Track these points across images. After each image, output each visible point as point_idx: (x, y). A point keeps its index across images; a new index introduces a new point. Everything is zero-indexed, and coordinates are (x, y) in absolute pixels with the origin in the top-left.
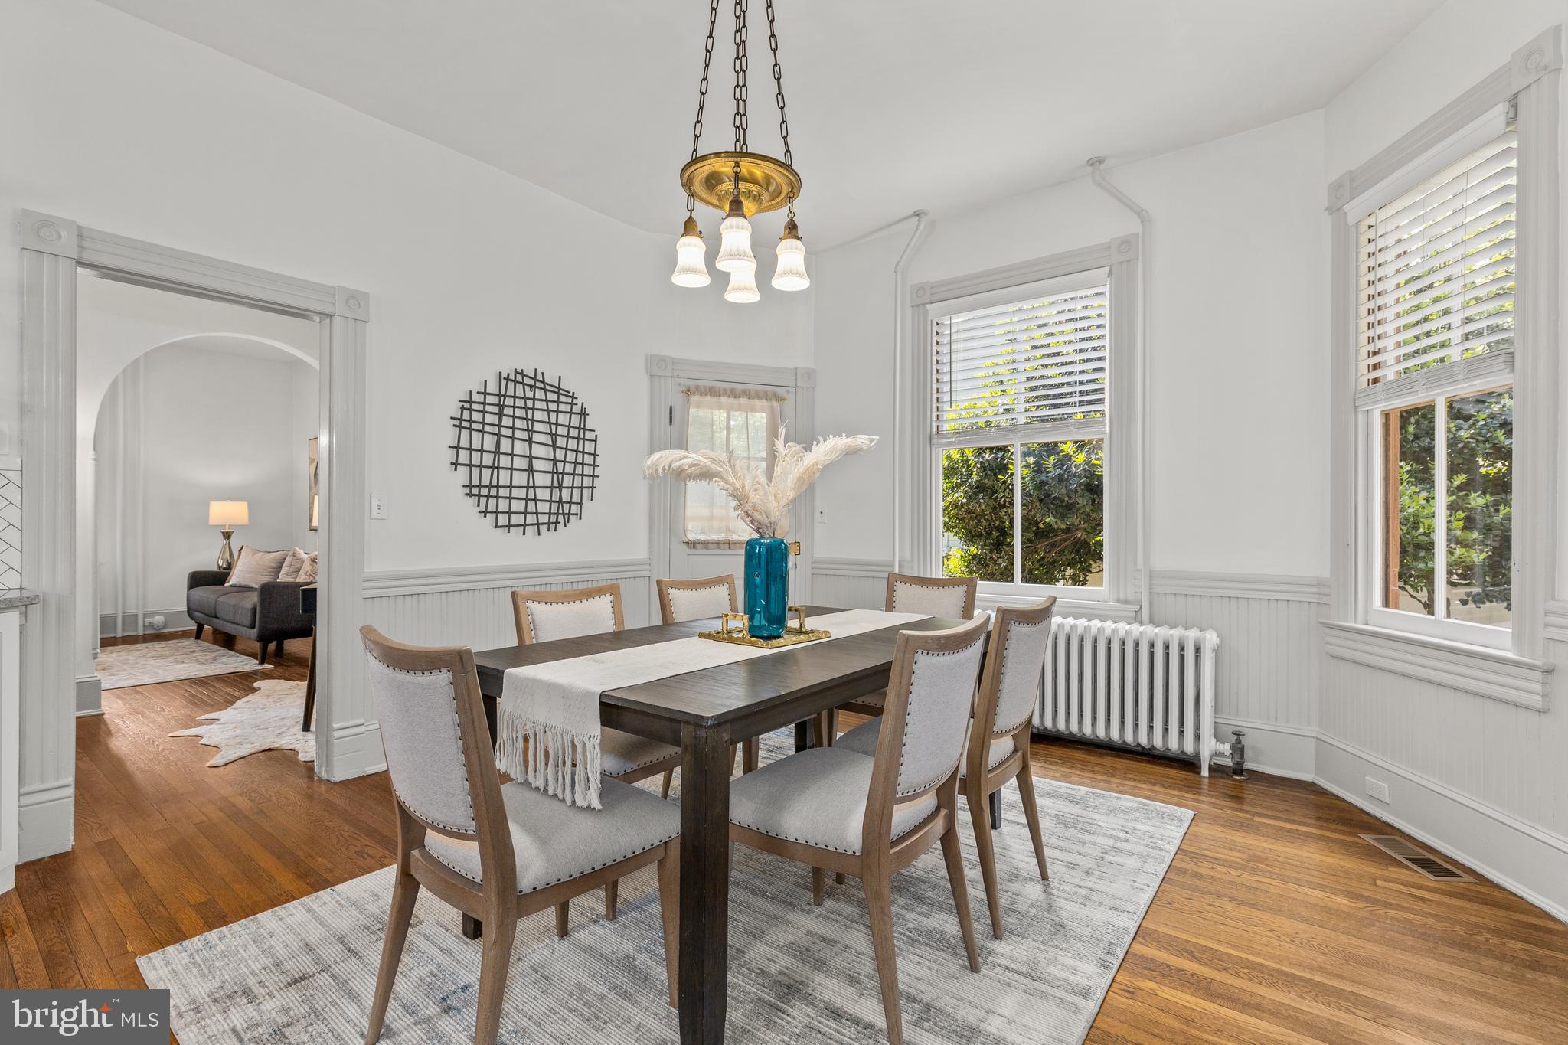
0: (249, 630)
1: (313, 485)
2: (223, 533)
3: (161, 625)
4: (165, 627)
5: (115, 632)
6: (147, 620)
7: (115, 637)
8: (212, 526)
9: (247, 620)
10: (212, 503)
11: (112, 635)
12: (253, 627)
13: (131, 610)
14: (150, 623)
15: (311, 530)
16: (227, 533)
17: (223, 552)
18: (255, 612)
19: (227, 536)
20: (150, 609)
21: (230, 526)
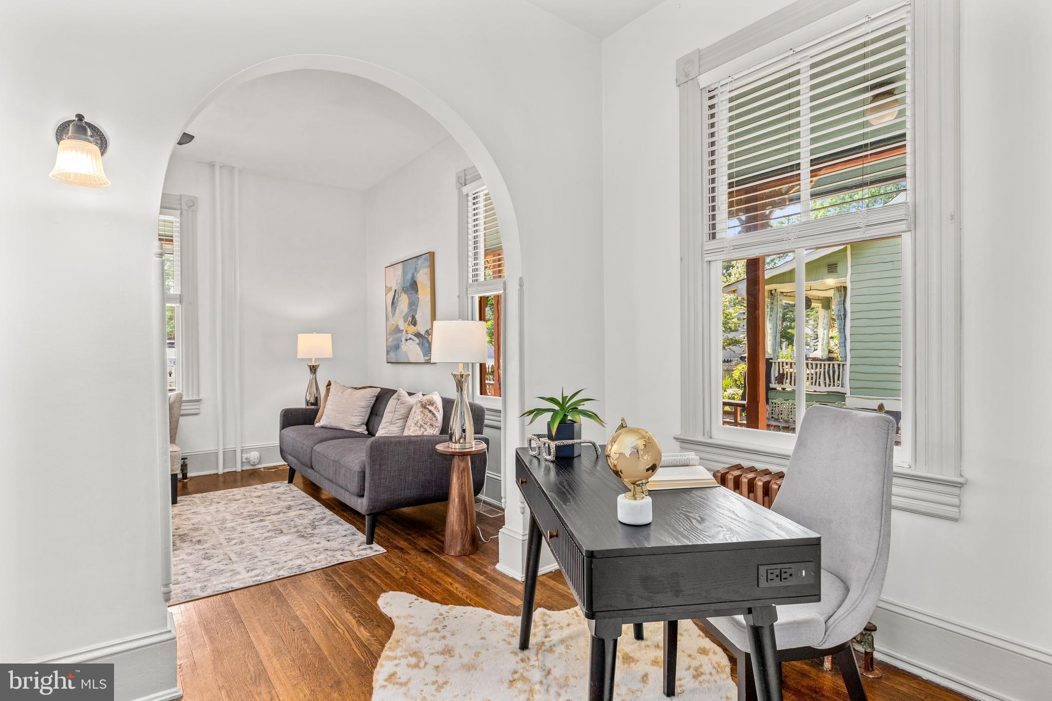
0: (360, 500)
1: (390, 314)
2: (310, 366)
3: (256, 461)
4: (259, 463)
5: (217, 468)
6: (245, 456)
7: (217, 474)
8: (299, 359)
9: (354, 486)
10: (299, 335)
11: (214, 472)
12: (362, 496)
13: (230, 446)
14: (247, 459)
15: (387, 363)
16: (313, 366)
17: (310, 386)
18: (364, 476)
19: (313, 369)
20: (248, 445)
21: (316, 359)
